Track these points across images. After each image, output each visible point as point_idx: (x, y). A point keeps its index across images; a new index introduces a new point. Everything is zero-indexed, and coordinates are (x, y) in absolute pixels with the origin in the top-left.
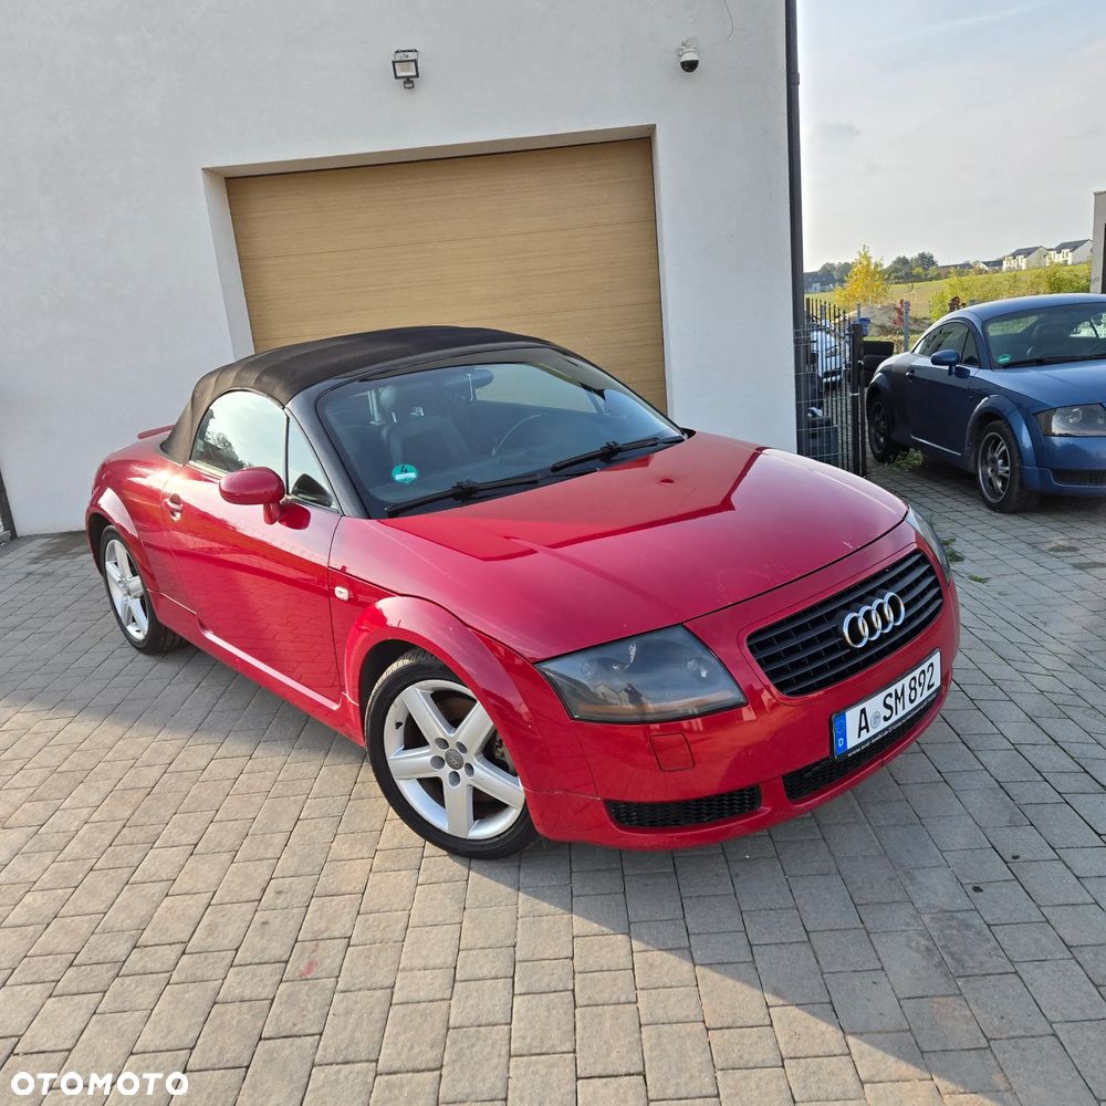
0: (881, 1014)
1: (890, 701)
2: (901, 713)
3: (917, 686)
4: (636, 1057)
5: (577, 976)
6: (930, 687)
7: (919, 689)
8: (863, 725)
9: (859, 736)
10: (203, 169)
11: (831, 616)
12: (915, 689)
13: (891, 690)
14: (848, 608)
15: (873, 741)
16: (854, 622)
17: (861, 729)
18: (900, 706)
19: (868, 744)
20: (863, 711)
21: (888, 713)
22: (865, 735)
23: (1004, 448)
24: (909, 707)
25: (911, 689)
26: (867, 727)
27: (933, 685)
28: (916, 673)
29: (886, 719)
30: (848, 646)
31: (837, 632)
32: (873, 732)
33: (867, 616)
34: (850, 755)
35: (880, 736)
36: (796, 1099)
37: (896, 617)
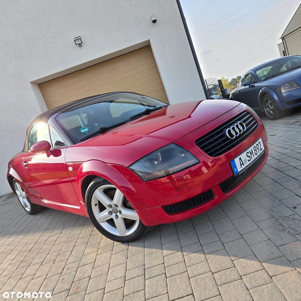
0: (272, 253)
1: (249, 155)
2: (254, 159)
3: (256, 149)
4: (189, 289)
5: (166, 268)
6: (261, 150)
7: (258, 151)
8: (242, 163)
9: (241, 167)
10: (30, 82)
11: (221, 131)
12: (256, 150)
13: (248, 151)
14: (226, 127)
15: (246, 168)
16: (229, 131)
17: (241, 165)
18: (252, 156)
19: (245, 169)
20: (240, 159)
21: (249, 159)
22: (243, 167)
23: (270, 101)
24: (256, 156)
25: (255, 150)
26: (243, 164)
27: (262, 149)
28: (255, 145)
29: (249, 161)
30: (229, 139)
31: (225, 135)
32: (245, 165)
33: (233, 129)
34: (240, 174)
35: (248, 167)
36: (249, 289)
37: (244, 129)
